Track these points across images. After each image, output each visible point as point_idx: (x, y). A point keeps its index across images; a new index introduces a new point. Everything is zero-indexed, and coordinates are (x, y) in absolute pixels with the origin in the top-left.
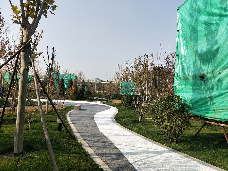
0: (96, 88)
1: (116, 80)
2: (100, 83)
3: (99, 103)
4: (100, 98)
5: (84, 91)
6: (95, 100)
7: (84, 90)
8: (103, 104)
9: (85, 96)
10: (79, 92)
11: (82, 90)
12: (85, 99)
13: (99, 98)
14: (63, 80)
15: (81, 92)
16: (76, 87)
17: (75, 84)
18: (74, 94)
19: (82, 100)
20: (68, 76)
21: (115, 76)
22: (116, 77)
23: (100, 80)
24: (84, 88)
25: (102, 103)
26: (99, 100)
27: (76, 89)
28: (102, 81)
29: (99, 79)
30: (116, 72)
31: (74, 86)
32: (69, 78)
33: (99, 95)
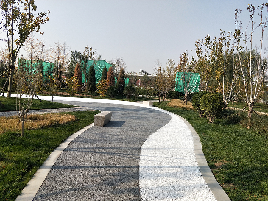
0: (141, 82)
1: (168, 70)
2: (146, 77)
3: (145, 104)
4: (147, 96)
5: (124, 86)
6: (140, 100)
7: (124, 84)
8: (153, 106)
9: (125, 92)
10: (117, 87)
11: (121, 85)
12: (125, 98)
13: (145, 96)
14: (92, 69)
15: (119, 86)
16: (112, 79)
17: (110, 75)
18: (108, 90)
19: (121, 98)
20: (102, 64)
21: (168, 65)
22: (169, 67)
23: (146, 73)
24: (124, 81)
25: (151, 105)
26: (146, 99)
27: (112, 83)
28: (148, 74)
29: (144, 72)
30: (169, 60)
31: (109, 78)
32: (103, 66)
33: (145, 92)
